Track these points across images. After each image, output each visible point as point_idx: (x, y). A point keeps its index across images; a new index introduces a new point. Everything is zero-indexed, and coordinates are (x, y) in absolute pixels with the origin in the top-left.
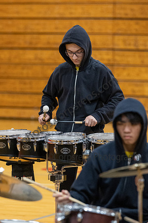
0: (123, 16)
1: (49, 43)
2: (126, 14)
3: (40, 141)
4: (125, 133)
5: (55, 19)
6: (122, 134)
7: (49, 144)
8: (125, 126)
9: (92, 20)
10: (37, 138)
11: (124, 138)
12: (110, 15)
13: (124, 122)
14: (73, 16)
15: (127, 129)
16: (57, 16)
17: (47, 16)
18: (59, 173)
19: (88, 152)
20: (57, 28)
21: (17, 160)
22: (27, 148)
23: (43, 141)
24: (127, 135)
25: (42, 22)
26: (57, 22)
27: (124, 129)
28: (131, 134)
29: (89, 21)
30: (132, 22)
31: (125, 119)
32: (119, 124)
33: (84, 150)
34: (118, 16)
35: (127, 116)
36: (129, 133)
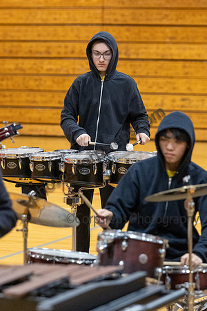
0: (113, 22)
1: (30, 51)
2: (116, 20)
3: (56, 160)
4: (168, 150)
5: (38, 25)
6: (165, 151)
7: (66, 164)
8: (169, 142)
9: (79, 27)
10: (52, 157)
11: (165, 156)
12: (99, 21)
13: (169, 138)
14: (58, 22)
15: (170, 146)
16: (40, 22)
17: (28, 22)
18: (77, 196)
19: (109, 172)
20: (39, 35)
21: (28, 181)
22: (40, 168)
23: (59, 161)
24: (170, 152)
25: (23, 28)
26: (40, 28)
27: (166, 146)
28: (174, 153)
29: (75, 27)
30: (123, 29)
31: (170, 134)
32: (163, 140)
33: (105, 170)
34: (108, 22)
35: (172, 132)
36: (171, 150)
